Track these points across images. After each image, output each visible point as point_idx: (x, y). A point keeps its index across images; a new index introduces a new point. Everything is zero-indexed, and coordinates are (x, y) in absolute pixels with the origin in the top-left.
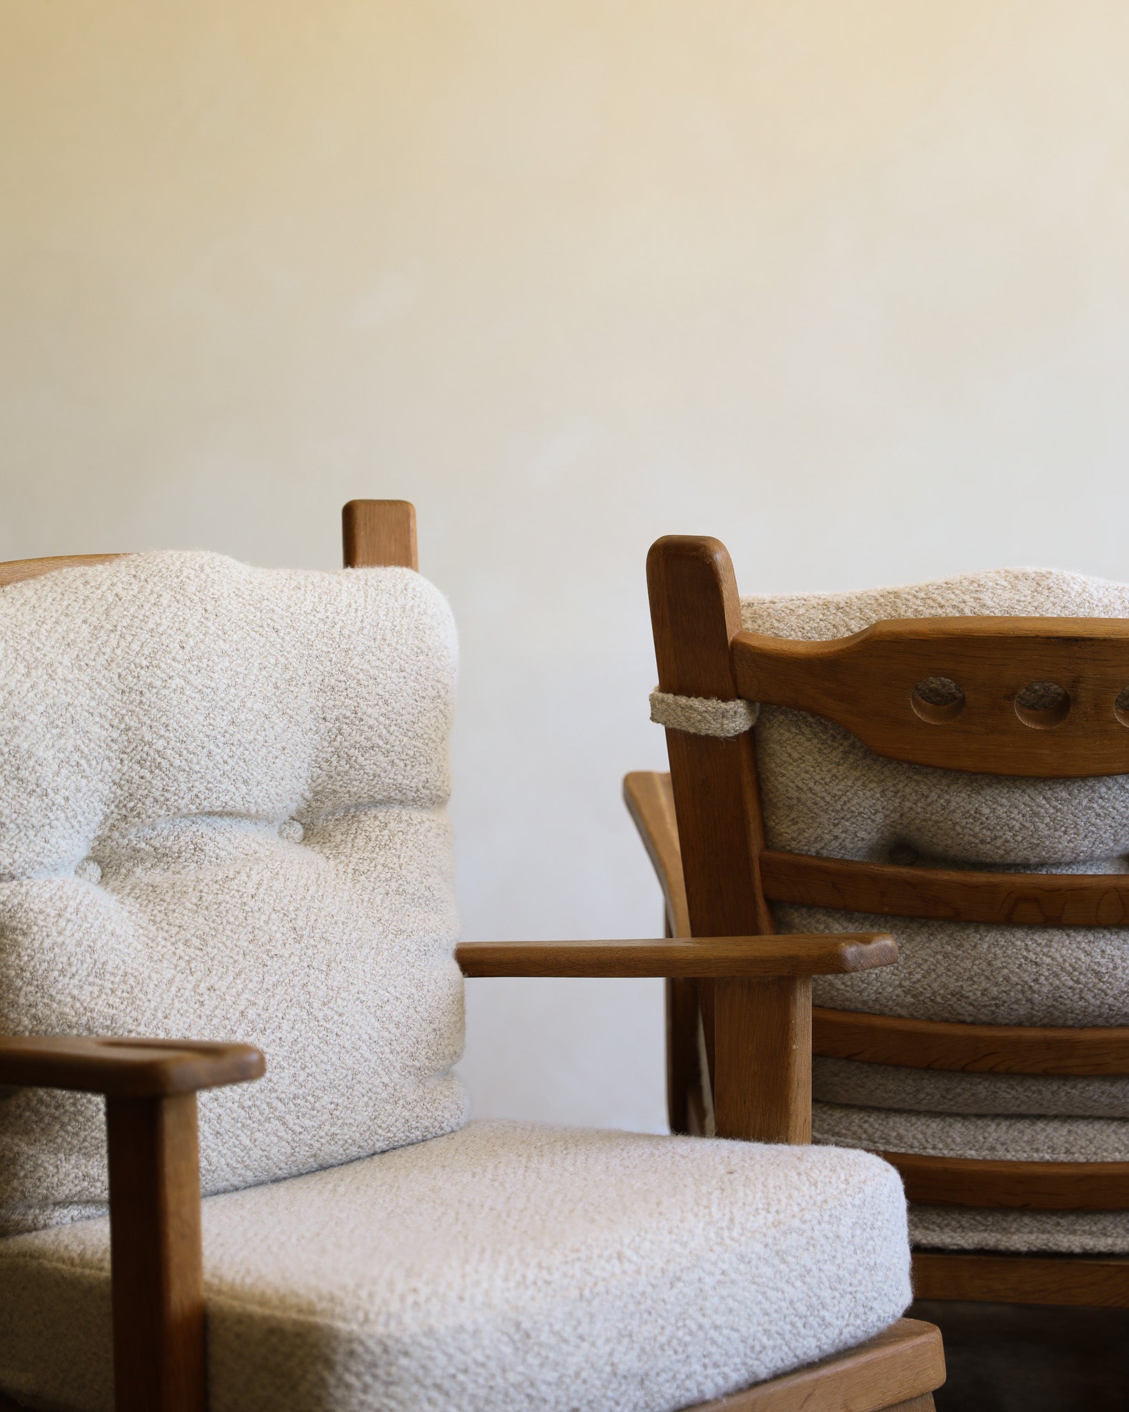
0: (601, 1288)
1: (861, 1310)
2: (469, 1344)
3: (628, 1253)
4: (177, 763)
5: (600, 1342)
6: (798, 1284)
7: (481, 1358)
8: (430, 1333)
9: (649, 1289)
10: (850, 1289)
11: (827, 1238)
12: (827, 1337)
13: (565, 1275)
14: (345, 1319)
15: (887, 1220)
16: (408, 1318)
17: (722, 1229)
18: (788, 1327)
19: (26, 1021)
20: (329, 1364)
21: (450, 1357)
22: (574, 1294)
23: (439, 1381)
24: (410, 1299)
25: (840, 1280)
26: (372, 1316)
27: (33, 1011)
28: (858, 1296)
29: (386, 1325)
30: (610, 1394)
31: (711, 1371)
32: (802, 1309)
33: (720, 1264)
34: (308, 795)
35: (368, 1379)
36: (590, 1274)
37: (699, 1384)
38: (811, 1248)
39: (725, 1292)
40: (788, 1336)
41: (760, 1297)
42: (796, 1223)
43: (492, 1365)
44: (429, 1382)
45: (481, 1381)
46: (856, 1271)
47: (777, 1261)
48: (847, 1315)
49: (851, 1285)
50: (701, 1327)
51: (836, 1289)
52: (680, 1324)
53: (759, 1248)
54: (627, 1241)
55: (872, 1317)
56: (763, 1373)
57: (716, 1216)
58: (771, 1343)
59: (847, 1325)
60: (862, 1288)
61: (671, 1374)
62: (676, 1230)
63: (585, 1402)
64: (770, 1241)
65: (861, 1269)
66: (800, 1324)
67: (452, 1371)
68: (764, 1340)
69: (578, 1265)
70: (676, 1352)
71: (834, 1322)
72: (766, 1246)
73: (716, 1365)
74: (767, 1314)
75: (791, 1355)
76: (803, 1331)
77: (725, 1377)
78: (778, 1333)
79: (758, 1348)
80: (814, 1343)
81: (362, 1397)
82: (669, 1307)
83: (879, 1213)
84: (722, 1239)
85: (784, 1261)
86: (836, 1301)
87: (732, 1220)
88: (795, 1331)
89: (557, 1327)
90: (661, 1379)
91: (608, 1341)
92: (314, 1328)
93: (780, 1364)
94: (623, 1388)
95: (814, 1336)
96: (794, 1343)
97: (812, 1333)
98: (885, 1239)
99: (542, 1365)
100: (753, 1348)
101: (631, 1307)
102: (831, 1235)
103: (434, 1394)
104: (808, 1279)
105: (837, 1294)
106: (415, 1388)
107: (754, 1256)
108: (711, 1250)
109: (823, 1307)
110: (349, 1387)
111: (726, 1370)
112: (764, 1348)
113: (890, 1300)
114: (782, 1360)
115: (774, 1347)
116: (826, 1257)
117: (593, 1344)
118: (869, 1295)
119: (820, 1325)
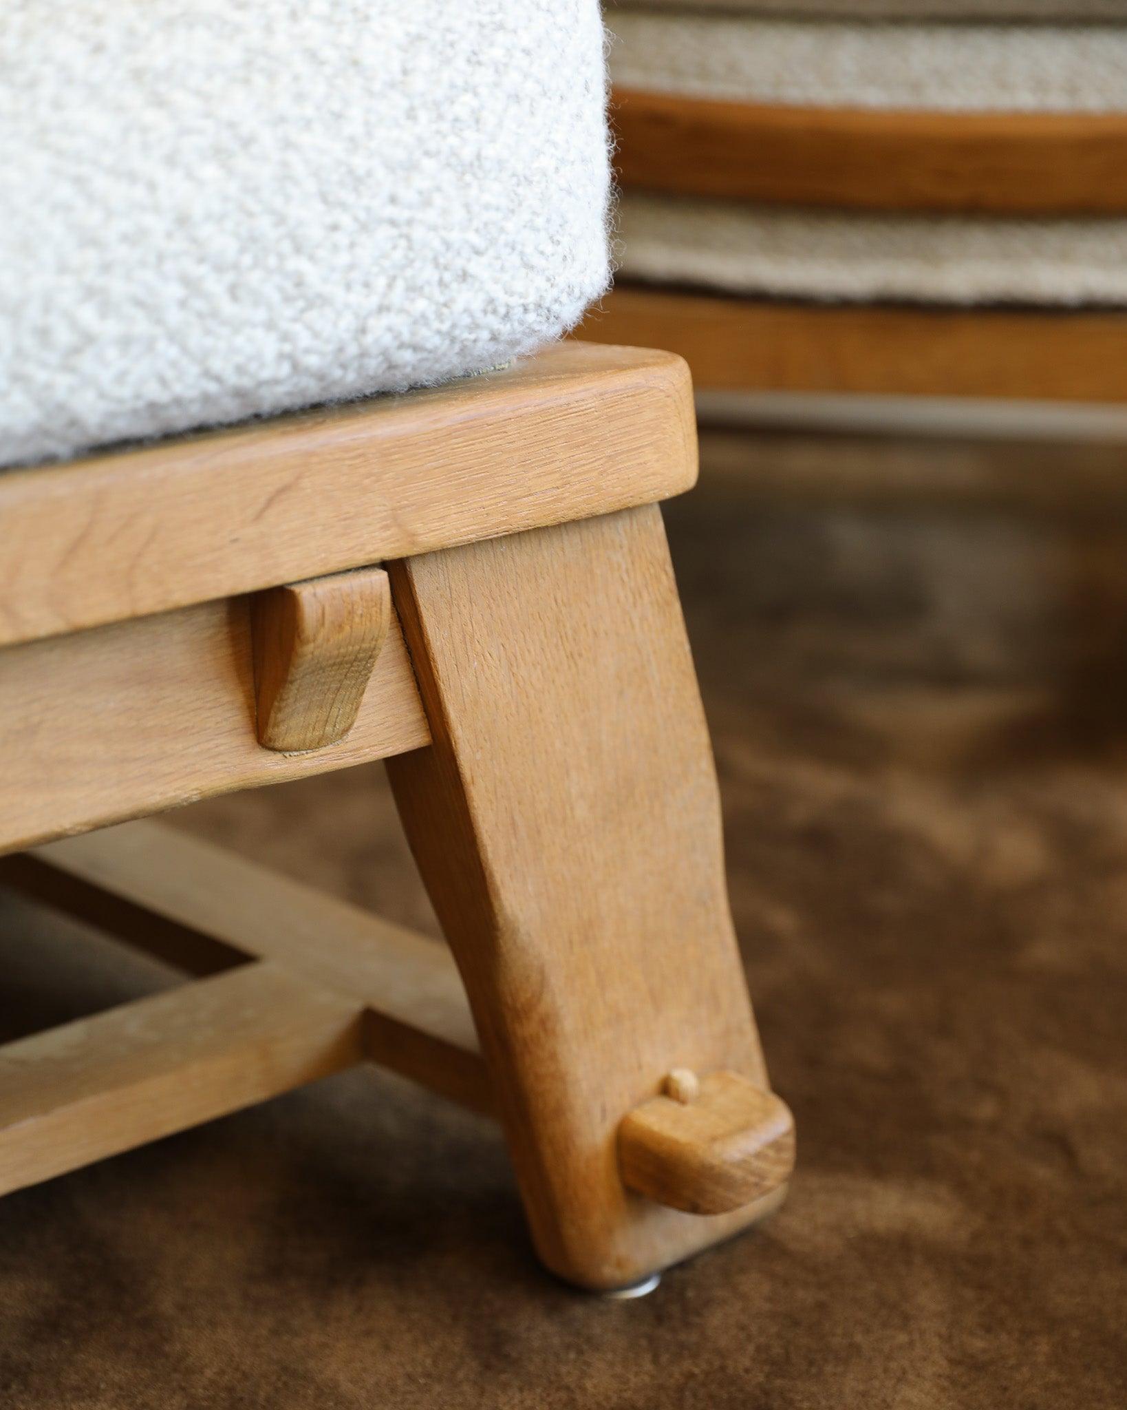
1: (429, 274)
6: (210, 171)
10: (390, 211)
11: (313, 56)
12: (316, 335)
15: (527, 52)
18: (175, 291)
25: (357, 181)
28: (418, 233)
32: (224, 243)
40: (174, 317)
41: (65, 191)
46: (412, 167)
47: (132, 97)
48: (381, 283)
49: (393, 200)
51: (343, 206)
55: (466, 299)
58: (111, 328)
59: (383, 309)
60: (431, 215)
65: (429, 164)
66: (215, 286)
68: (88, 315)
71: (339, 294)
74: (89, 241)
75: (193, 370)
76: (228, 308)
78: (139, 303)
79: (64, 336)
80: (270, 346)
83: (500, 27)
85: (160, 102)
86: (342, 239)
88: (199, 304)
93: (154, 392)
95: (270, 325)
96: (196, 339)
97: (260, 315)
98: (516, 98)
100: (43, 335)
102: (328, 53)
104: (242, 164)
105: (346, 220)
109: (298, 249)
112: (88, 339)
113: (529, 267)
114: (163, 382)
115: (125, 342)
116: (309, 110)
118: (454, 236)
119: (288, 299)
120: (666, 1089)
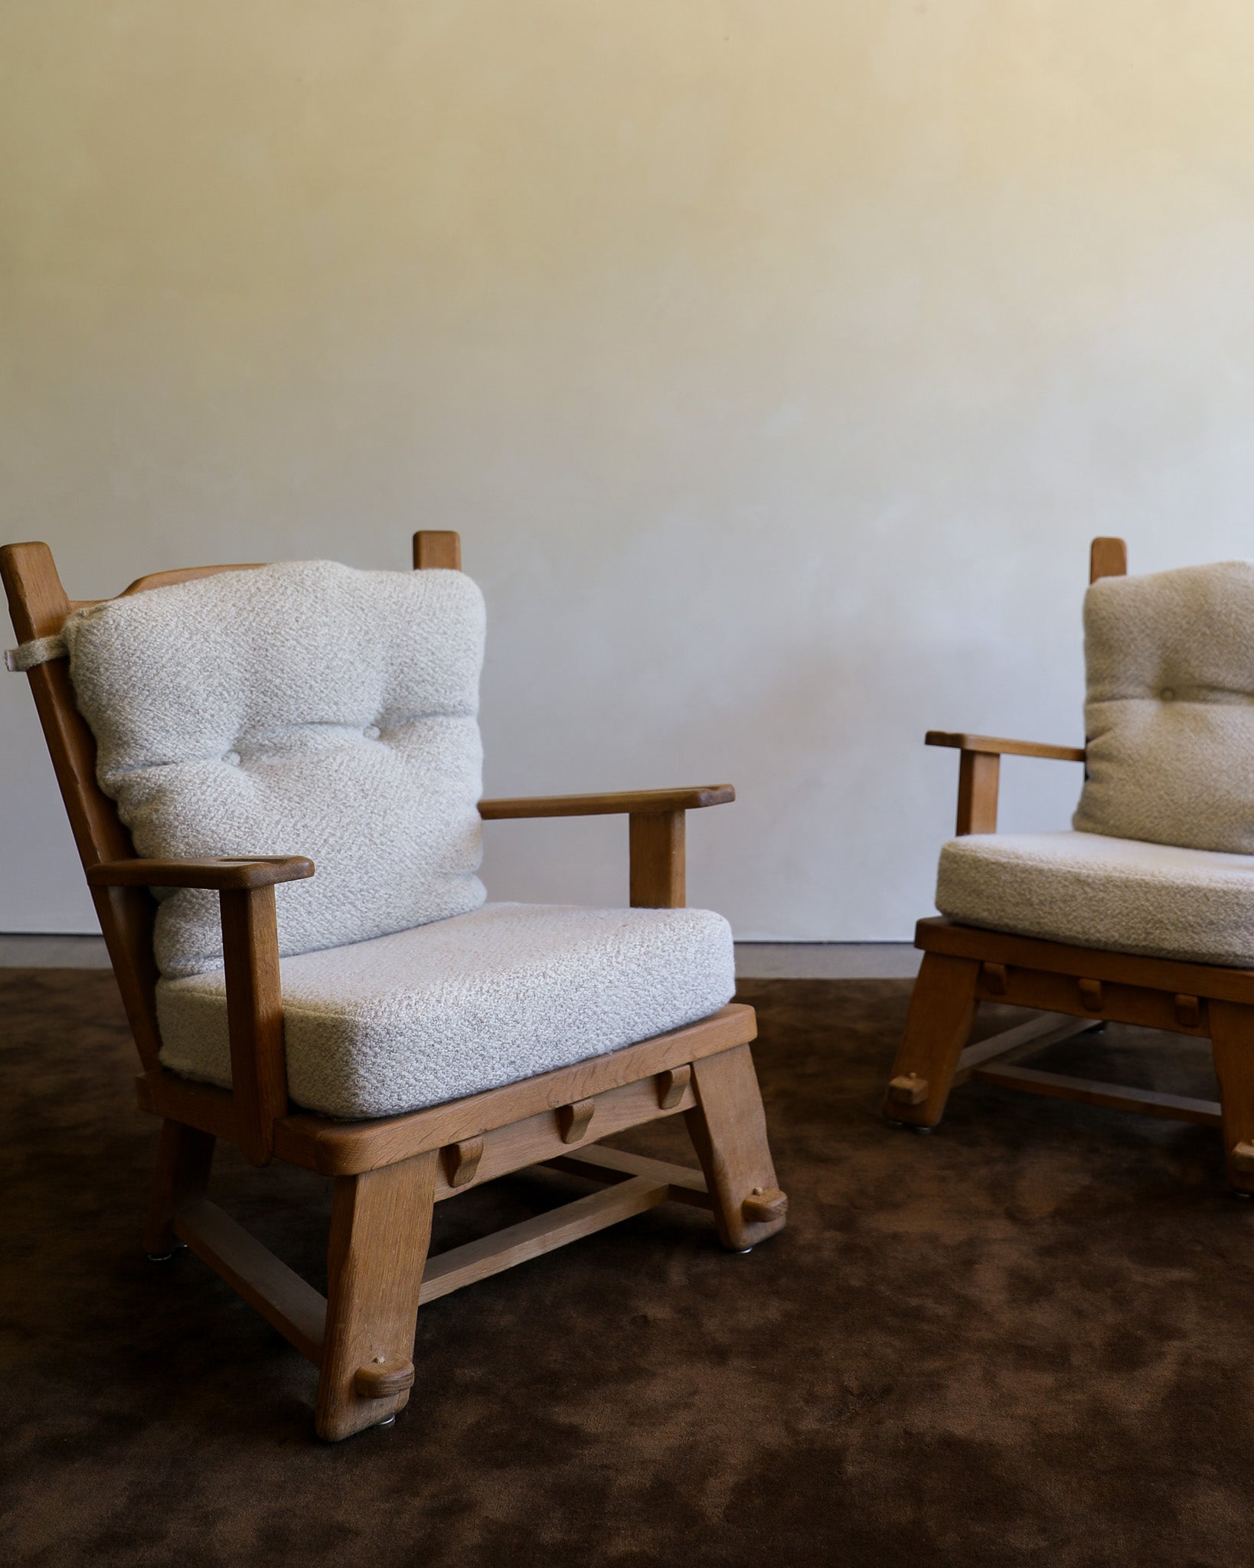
0: (530, 993)
1: (699, 999)
2: (443, 1027)
3: (550, 972)
4: (289, 692)
5: (528, 1024)
6: (659, 986)
7: (450, 1035)
8: (416, 1022)
9: (562, 993)
10: (692, 988)
11: (678, 959)
12: (678, 1016)
13: (508, 986)
14: (362, 1016)
15: (718, 949)
16: (402, 1014)
17: (612, 957)
18: (652, 1011)
19: (182, 846)
20: (353, 1042)
21: (430, 1035)
22: (513, 997)
23: (423, 1049)
24: (405, 1003)
25: (686, 983)
26: (380, 1014)
27: (186, 840)
28: (698, 992)
29: (389, 1019)
30: (535, 1052)
31: (601, 1038)
32: (661, 1000)
33: (608, 977)
34: (381, 710)
35: (377, 1049)
36: (524, 985)
37: (594, 1045)
38: (668, 966)
39: (611, 993)
40: (652, 1016)
41: (634, 995)
42: (659, 952)
43: (458, 1038)
44: (416, 1049)
45: (450, 1048)
46: (696, 978)
47: (645, 974)
48: (690, 1003)
49: (693, 986)
50: (595, 1013)
51: (683, 988)
52: (582, 1011)
53: (634, 967)
54: (549, 966)
55: (707, 1003)
56: (636, 1038)
57: (608, 950)
58: (640, 1020)
59: (691, 1008)
60: (700, 987)
61: (575, 1040)
62: (582, 959)
63: (519, 1057)
64: (641, 963)
65: (700, 977)
66: (659, 1009)
67: (432, 1043)
68: (637, 1019)
69: (517, 980)
70: (578, 1028)
71: (682, 1006)
72: (639, 966)
73: (605, 1034)
74: (638, 1004)
75: (655, 1027)
76: (662, 1013)
77: (611, 1041)
78: (645, 1015)
79: (632, 1023)
80: (668, 1019)
81: (374, 1060)
82: (574, 1002)
83: (713, 945)
84: (611, 963)
85: (650, 974)
86: (683, 995)
87: (618, 952)
88: (656, 1013)
89: (500, 1016)
90: (569, 1043)
91: (534, 1023)
92: (344, 1021)
93: (647, 1032)
94: (544, 1049)
95: (669, 1015)
96: (655, 1020)
97: (668, 1013)
98: (716, 959)
99: (490, 1038)
100: (629, 1024)
101: (550, 1003)
102: (681, 958)
103: (420, 1056)
104: (665, 984)
105: (684, 991)
106: (408, 1054)
107: (630, 972)
108: (604, 969)
109: (675, 999)
110: (365, 1054)
111: (612, 1036)
112: (636, 1023)
113: (719, 994)
114: (648, 1030)
115: (642, 1023)
116: (677, 970)
117: (524, 1025)
118: (705, 991)
119: (672, 1009)
120: (755, 1192)
